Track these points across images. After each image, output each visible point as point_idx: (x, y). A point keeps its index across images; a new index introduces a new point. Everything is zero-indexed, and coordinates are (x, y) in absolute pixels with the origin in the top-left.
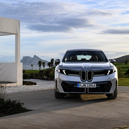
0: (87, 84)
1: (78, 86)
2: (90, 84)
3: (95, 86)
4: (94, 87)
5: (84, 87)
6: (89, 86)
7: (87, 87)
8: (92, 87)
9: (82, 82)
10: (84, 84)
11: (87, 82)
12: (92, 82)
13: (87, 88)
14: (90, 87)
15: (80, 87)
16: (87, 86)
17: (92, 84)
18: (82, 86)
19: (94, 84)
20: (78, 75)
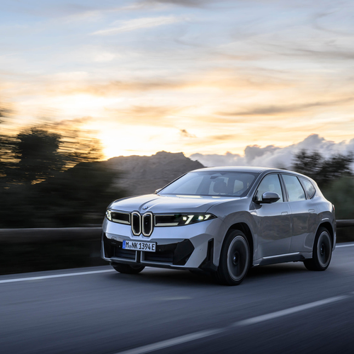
0: (139, 243)
1: (124, 246)
2: (145, 243)
3: (154, 248)
4: (151, 250)
5: (133, 249)
6: (142, 247)
7: (138, 249)
8: (148, 250)
9: (132, 238)
10: (134, 242)
11: (140, 238)
12: (149, 239)
13: (139, 252)
14: (144, 250)
15: (127, 248)
16: (138, 246)
17: (148, 244)
18: (130, 246)
19: (151, 244)
20: (127, 222)
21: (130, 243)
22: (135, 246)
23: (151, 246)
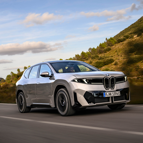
0: (112, 92)
1: (104, 96)
2: (115, 92)
3: (120, 94)
4: (118, 95)
5: (110, 96)
6: (114, 94)
7: (112, 96)
8: (117, 95)
9: (106, 91)
10: (109, 93)
14: (115, 96)
15: (106, 96)
16: (112, 94)
17: (117, 92)
18: (108, 95)
19: (118, 92)
20: (101, 84)
21: (108, 93)
22: (110, 94)
23: (118, 93)
